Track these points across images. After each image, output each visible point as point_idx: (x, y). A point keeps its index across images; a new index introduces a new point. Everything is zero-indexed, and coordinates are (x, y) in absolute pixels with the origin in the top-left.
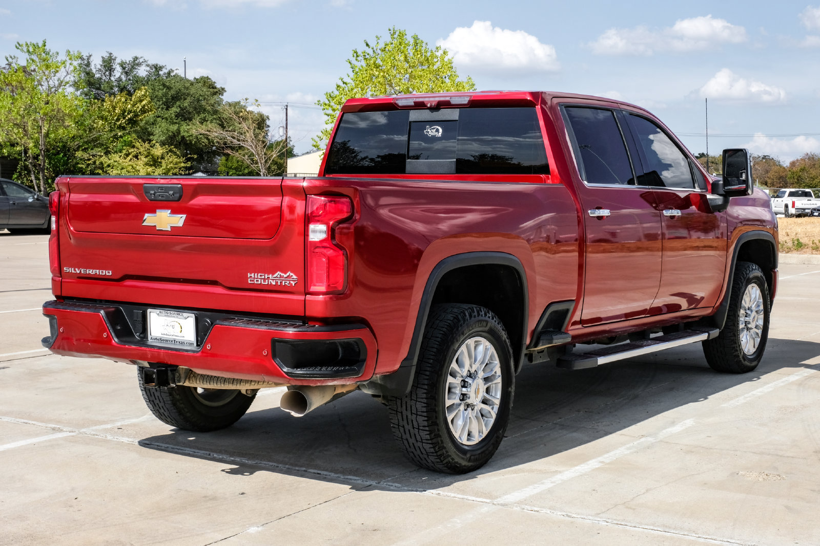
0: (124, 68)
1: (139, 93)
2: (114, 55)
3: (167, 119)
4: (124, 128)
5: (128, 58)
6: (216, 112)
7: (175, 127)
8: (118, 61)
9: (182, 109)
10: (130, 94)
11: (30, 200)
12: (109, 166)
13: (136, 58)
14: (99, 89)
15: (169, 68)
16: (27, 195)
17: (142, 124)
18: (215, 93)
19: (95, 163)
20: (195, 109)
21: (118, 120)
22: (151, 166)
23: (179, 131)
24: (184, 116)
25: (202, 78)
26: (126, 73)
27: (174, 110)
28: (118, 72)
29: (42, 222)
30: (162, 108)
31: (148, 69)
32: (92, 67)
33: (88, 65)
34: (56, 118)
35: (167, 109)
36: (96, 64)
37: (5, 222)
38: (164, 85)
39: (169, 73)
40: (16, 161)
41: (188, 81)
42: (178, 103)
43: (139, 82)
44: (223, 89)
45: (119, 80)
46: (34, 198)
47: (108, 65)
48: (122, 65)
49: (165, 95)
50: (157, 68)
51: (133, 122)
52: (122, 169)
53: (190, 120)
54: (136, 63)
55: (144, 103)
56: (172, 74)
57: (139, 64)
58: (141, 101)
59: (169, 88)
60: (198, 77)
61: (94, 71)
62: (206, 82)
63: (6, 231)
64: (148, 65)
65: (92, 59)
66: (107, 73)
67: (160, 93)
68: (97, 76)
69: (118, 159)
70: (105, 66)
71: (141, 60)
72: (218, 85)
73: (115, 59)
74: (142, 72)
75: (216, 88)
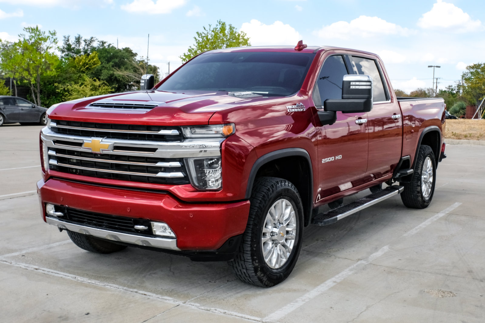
0: (86, 43)
1: (92, 55)
2: (81, 36)
3: (107, 68)
4: (84, 72)
5: (88, 38)
6: (132, 65)
8: (83, 39)
9: (115, 63)
10: (88, 55)
13: (92, 38)
14: (73, 52)
16: (30, 105)
18: (132, 56)
21: (81, 68)
23: (113, 74)
26: (87, 45)
27: (111, 63)
28: (83, 45)
30: (105, 63)
31: (99, 43)
33: (68, 41)
35: (108, 63)
36: (72, 41)
38: (106, 51)
39: (109, 45)
41: (119, 49)
42: (113, 60)
43: (93, 49)
44: (136, 54)
45: (84, 48)
46: (32, 107)
47: (78, 40)
48: (85, 41)
49: (107, 56)
50: (103, 43)
51: (89, 69)
53: (119, 68)
54: (92, 40)
55: (95, 60)
56: (111, 46)
57: (94, 41)
58: (93, 59)
59: (109, 53)
60: (124, 48)
61: (71, 44)
62: (127, 50)
63: (18, 124)
64: (98, 41)
65: (70, 38)
66: (78, 45)
67: (104, 55)
68: (73, 46)
69: (76, 87)
70: (76, 42)
71: (95, 39)
72: (134, 52)
73: (81, 38)
74: (95, 44)
75: (132, 53)
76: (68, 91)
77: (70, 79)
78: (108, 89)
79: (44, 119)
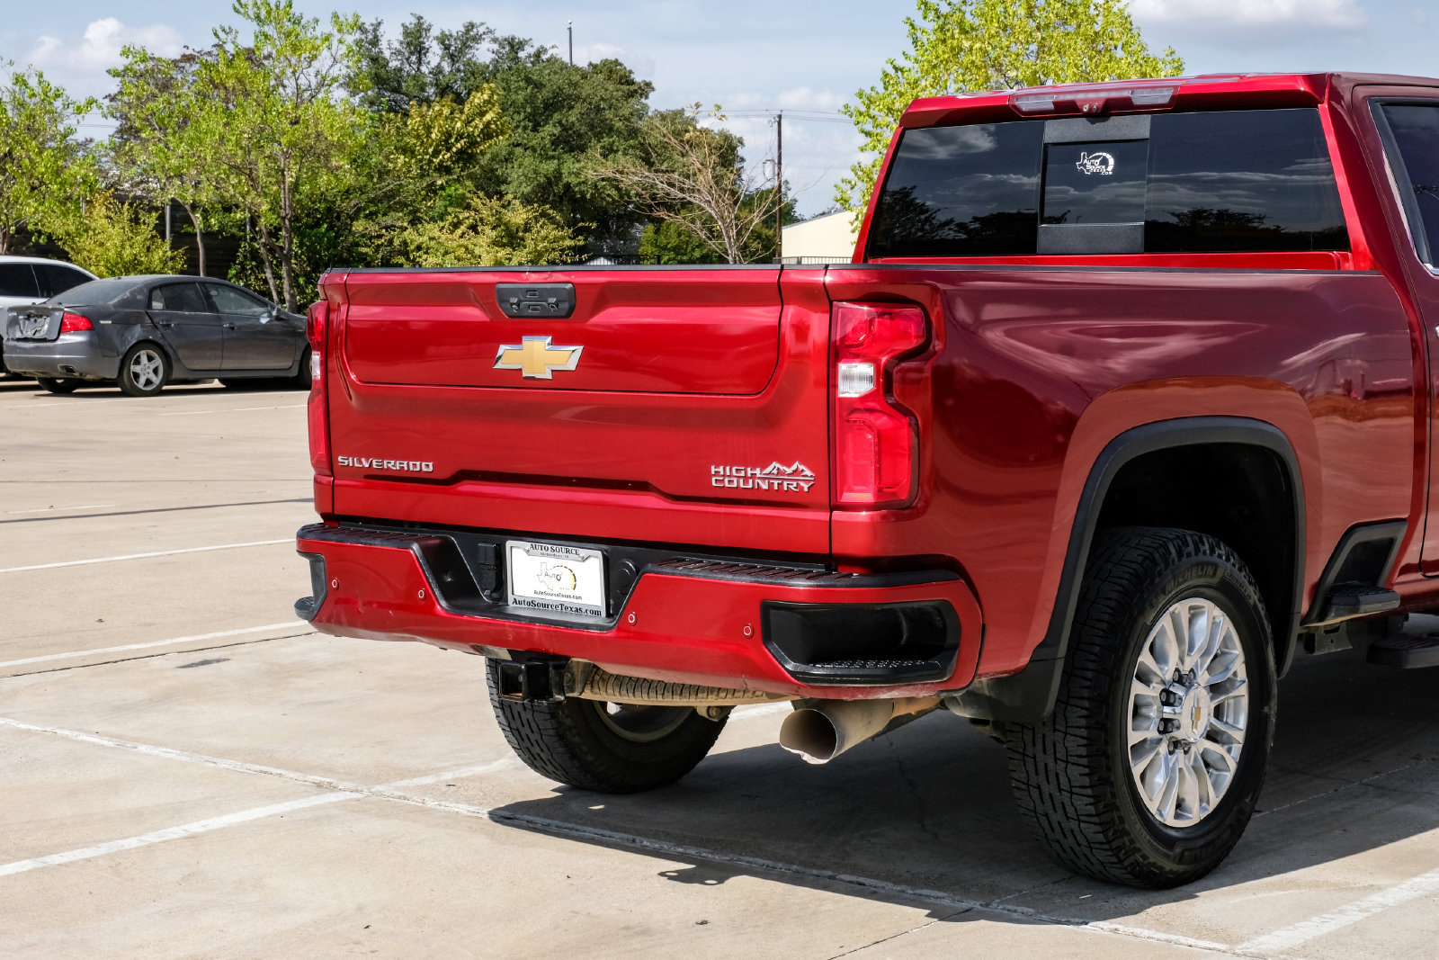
0: (447, 48)
1: (478, 98)
2: (427, 20)
3: (534, 150)
4: (448, 170)
5: (455, 27)
6: (633, 133)
7: (552, 165)
8: (435, 32)
9: (565, 129)
10: (459, 100)
11: (264, 321)
12: (419, 248)
13: (471, 26)
14: (397, 90)
15: (537, 46)
16: (258, 309)
17: (484, 161)
18: (631, 94)
19: (391, 242)
20: (592, 127)
21: (436, 153)
22: (504, 246)
23: (558, 175)
24: (570, 143)
25: (605, 63)
26: (452, 57)
27: (550, 130)
28: (435, 55)
29: (287, 364)
30: (525, 128)
31: (496, 47)
32: (383, 45)
33: (375, 42)
34: (312, 153)
35: (535, 130)
36: (391, 38)
37: (215, 365)
38: (528, 80)
39: (538, 55)
40: (235, 241)
41: (577, 69)
42: (556, 116)
43: (477, 75)
44: (648, 85)
45: (438, 71)
46: (270, 315)
47: (415, 40)
48: (443, 40)
49: (530, 100)
50: (514, 45)
51: (466, 157)
52: (446, 253)
53: (583, 149)
54: (470, 36)
55: (488, 117)
56: (544, 57)
57: (477, 39)
58: (482, 114)
59: (539, 86)
60: (596, 61)
61: (387, 54)
62: (613, 72)
63: (216, 384)
64: (495, 40)
65: (382, 29)
66: (414, 58)
67: (520, 97)
68: (394, 64)
69: (436, 233)
70: (409, 44)
71: (481, 30)
72: (638, 77)
73: (428, 29)
74: (483, 54)
75: (633, 83)
76: (405, 250)
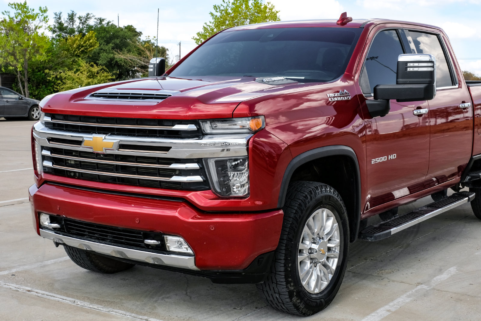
0: (81, 20)
1: (88, 35)
2: (75, 12)
3: (106, 51)
4: (79, 56)
5: (84, 15)
8: (78, 16)
9: (116, 45)
11: (18, 100)
13: (88, 14)
16: (16, 96)
18: (136, 35)
21: (75, 51)
23: (114, 58)
25: (128, 26)
26: (82, 23)
27: (111, 45)
28: (77, 23)
30: (104, 44)
31: (96, 20)
33: (60, 18)
35: (107, 45)
36: (64, 19)
38: (105, 30)
39: (108, 23)
41: (120, 28)
42: (113, 41)
43: (90, 28)
44: (141, 33)
45: (78, 27)
47: (71, 17)
48: (80, 18)
49: (105, 36)
50: (101, 20)
51: (84, 52)
53: (121, 51)
54: (88, 17)
55: (91, 41)
56: (110, 24)
57: (91, 18)
58: (89, 40)
59: (108, 32)
60: (126, 26)
61: (63, 22)
62: (130, 29)
65: (62, 15)
66: (71, 23)
67: (103, 35)
68: (65, 25)
69: (70, 74)
70: (70, 19)
71: (91, 15)
72: (138, 30)
73: (75, 15)
74: (92, 22)
75: (136, 32)
76: (61, 79)
77: (62, 64)
78: (108, 76)
79: (32, 113)
